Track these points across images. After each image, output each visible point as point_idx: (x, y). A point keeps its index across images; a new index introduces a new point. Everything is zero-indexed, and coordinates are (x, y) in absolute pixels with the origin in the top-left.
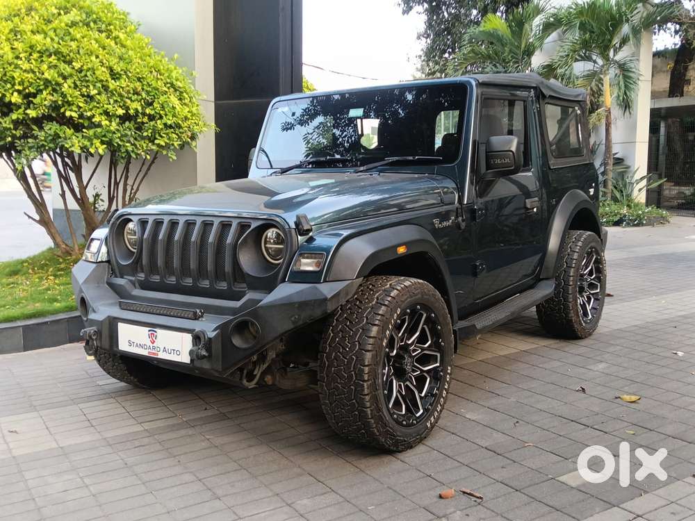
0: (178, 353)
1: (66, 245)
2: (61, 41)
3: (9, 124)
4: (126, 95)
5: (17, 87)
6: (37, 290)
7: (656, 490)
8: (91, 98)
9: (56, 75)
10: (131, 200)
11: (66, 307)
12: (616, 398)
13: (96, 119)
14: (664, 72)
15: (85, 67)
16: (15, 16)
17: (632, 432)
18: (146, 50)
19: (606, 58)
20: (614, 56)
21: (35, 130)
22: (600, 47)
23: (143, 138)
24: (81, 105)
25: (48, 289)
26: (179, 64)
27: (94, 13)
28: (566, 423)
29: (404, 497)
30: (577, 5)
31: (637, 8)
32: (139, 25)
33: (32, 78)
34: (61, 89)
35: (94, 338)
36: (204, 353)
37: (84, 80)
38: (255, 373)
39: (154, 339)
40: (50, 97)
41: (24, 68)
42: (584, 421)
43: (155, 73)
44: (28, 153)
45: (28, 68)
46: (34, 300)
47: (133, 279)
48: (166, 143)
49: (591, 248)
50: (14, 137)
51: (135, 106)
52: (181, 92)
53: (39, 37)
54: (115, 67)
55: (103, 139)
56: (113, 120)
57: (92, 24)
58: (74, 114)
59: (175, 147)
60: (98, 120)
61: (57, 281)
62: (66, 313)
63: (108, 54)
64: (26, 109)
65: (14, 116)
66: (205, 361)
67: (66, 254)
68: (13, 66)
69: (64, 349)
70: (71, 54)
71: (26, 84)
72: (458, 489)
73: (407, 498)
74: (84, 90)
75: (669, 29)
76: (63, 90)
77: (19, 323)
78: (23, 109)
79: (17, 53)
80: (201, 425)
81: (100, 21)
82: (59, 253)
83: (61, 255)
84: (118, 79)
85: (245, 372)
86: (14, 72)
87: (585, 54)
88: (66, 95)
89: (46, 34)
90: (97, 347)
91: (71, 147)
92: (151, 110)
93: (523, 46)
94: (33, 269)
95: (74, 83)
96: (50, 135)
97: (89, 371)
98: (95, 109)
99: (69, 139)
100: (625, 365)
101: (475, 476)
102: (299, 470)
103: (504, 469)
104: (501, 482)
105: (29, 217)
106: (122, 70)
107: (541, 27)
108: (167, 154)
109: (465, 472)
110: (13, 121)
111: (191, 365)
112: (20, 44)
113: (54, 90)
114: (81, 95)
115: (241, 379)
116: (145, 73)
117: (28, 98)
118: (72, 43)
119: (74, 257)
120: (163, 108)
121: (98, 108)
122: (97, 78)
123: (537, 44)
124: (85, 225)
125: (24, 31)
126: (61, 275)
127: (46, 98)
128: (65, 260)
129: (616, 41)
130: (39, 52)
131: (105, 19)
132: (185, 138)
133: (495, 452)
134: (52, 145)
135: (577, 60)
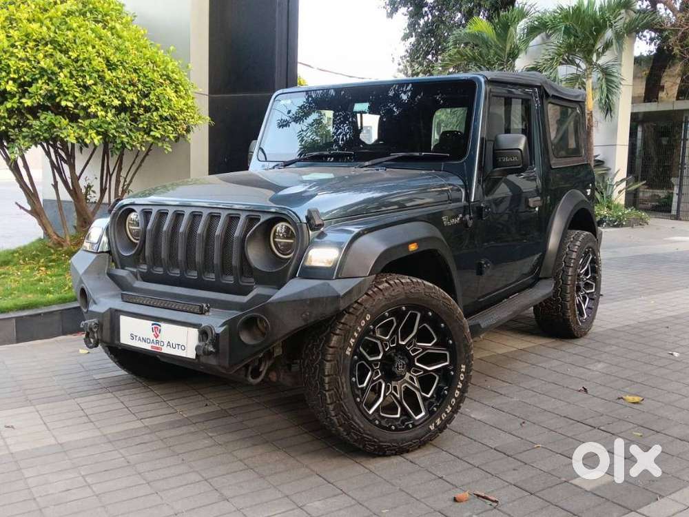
0: (183, 348)
1: (58, 236)
2: (57, 30)
3: (3, 113)
4: (122, 86)
5: (12, 76)
6: (28, 281)
7: (670, 494)
8: (86, 88)
9: (52, 64)
10: (124, 192)
11: (60, 299)
12: (619, 398)
13: (92, 110)
14: (639, 78)
15: (81, 57)
16: (10, 4)
17: (639, 434)
18: (142, 42)
19: (589, 62)
20: (597, 61)
21: (29, 119)
22: (584, 52)
23: (138, 130)
24: (77, 94)
25: (40, 280)
26: (175, 57)
27: (91, 3)
28: (573, 424)
29: (417, 500)
30: (562, 9)
31: (620, 14)
32: (135, 16)
33: (27, 67)
34: (57, 78)
35: (95, 330)
36: (211, 349)
37: (81, 69)
38: (261, 370)
39: (158, 333)
40: (45, 86)
41: (19, 56)
42: (590, 421)
43: (151, 65)
44: (22, 142)
45: (24, 56)
46: (26, 291)
47: (135, 270)
48: (161, 135)
49: (589, 248)
50: (8, 125)
51: (131, 97)
52: (177, 85)
53: (35, 26)
54: (111, 58)
55: (99, 129)
56: (109, 111)
57: (88, 14)
58: (70, 104)
59: (170, 139)
60: (94, 111)
61: (49, 273)
62: (59, 305)
63: (104, 44)
64: (21, 98)
65: (9, 105)
66: (211, 357)
67: (57, 245)
68: (8, 54)
69: (57, 341)
70: (68, 44)
71: (22, 72)
72: (472, 492)
73: (422, 502)
74: (80, 80)
75: (645, 37)
76: (59, 79)
77: (12, 315)
78: (17, 98)
79: (13, 41)
80: (203, 422)
81: (96, 11)
82: (50, 244)
83: (53, 246)
84: (114, 69)
85: (250, 368)
86: (10, 60)
87: (568, 57)
88: (62, 84)
89: (42, 23)
90: (98, 339)
91: (66, 137)
92: (147, 101)
93: (508, 48)
94: (24, 260)
95: (70, 72)
96: (45, 125)
97: (84, 365)
98: (92, 99)
99: (65, 129)
100: (624, 365)
101: (488, 478)
102: (307, 471)
103: (516, 472)
104: (515, 485)
105: (21, 207)
106: (118, 61)
107: (526, 30)
108: (162, 146)
109: (477, 474)
110: (7, 110)
111: (197, 361)
112: (16, 32)
113: (50, 79)
114: (76, 85)
115: (246, 376)
116: (142, 63)
117: (24, 86)
118: (69, 33)
119: (65, 248)
120: (159, 100)
121: (94, 98)
122: (93, 68)
123: (522, 47)
124: (76, 217)
125: (20, 19)
126: (52, 266)
127: (41, 88)
128: (56, 251)
129: (599, 46)
130: (35, 40)
131: (101, 9)
132: (181, 130)
133: (505, 454)
134: (46, 135)
135: (561, 64)
